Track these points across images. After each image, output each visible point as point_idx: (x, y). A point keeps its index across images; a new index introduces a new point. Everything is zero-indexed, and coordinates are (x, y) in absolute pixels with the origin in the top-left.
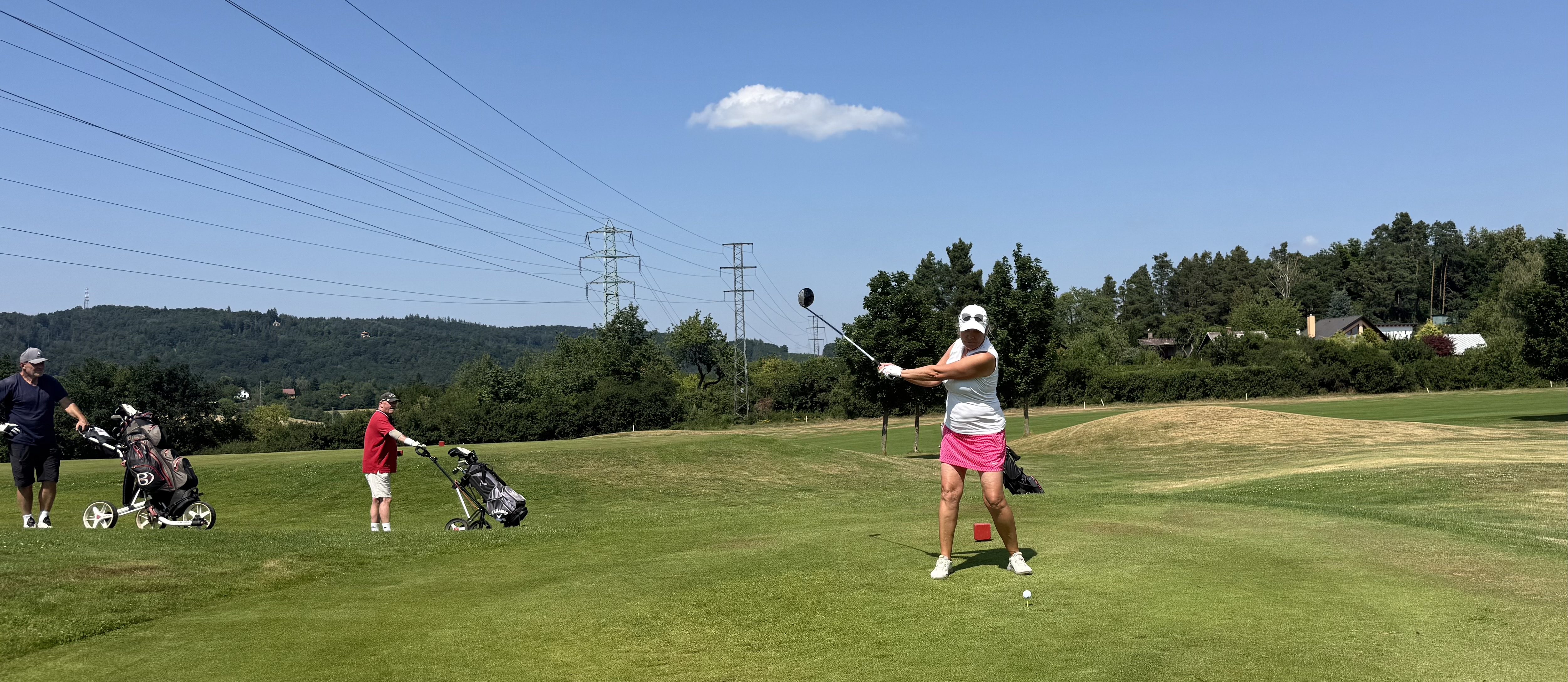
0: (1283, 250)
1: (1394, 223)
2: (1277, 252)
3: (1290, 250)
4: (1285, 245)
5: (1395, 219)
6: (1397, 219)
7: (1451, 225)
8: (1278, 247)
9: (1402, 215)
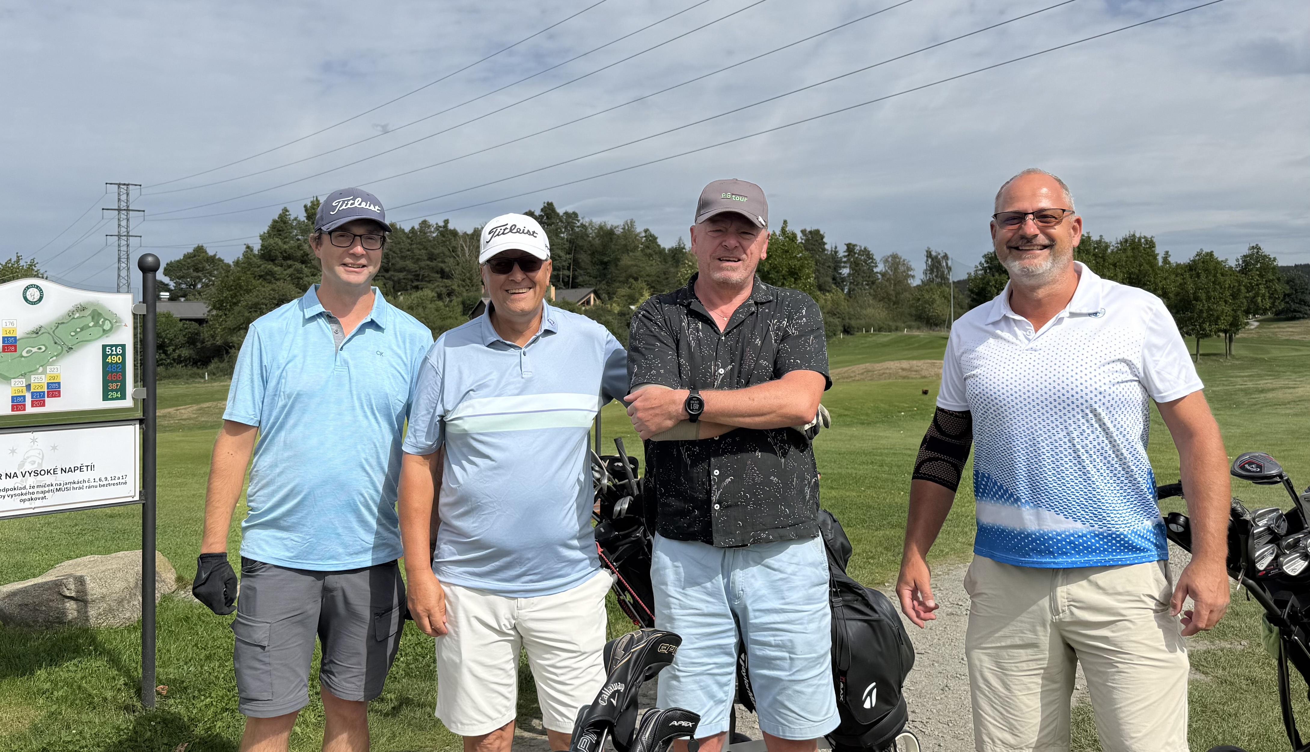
0: (445, 226)
1: (542, 210)
2: (440, 227)
3: (451, 226)
4: (446, 222)
5: (542, 207)
6: (545, 207)
7: (575, 215)
8: (441, 224)
9: (548, 203)
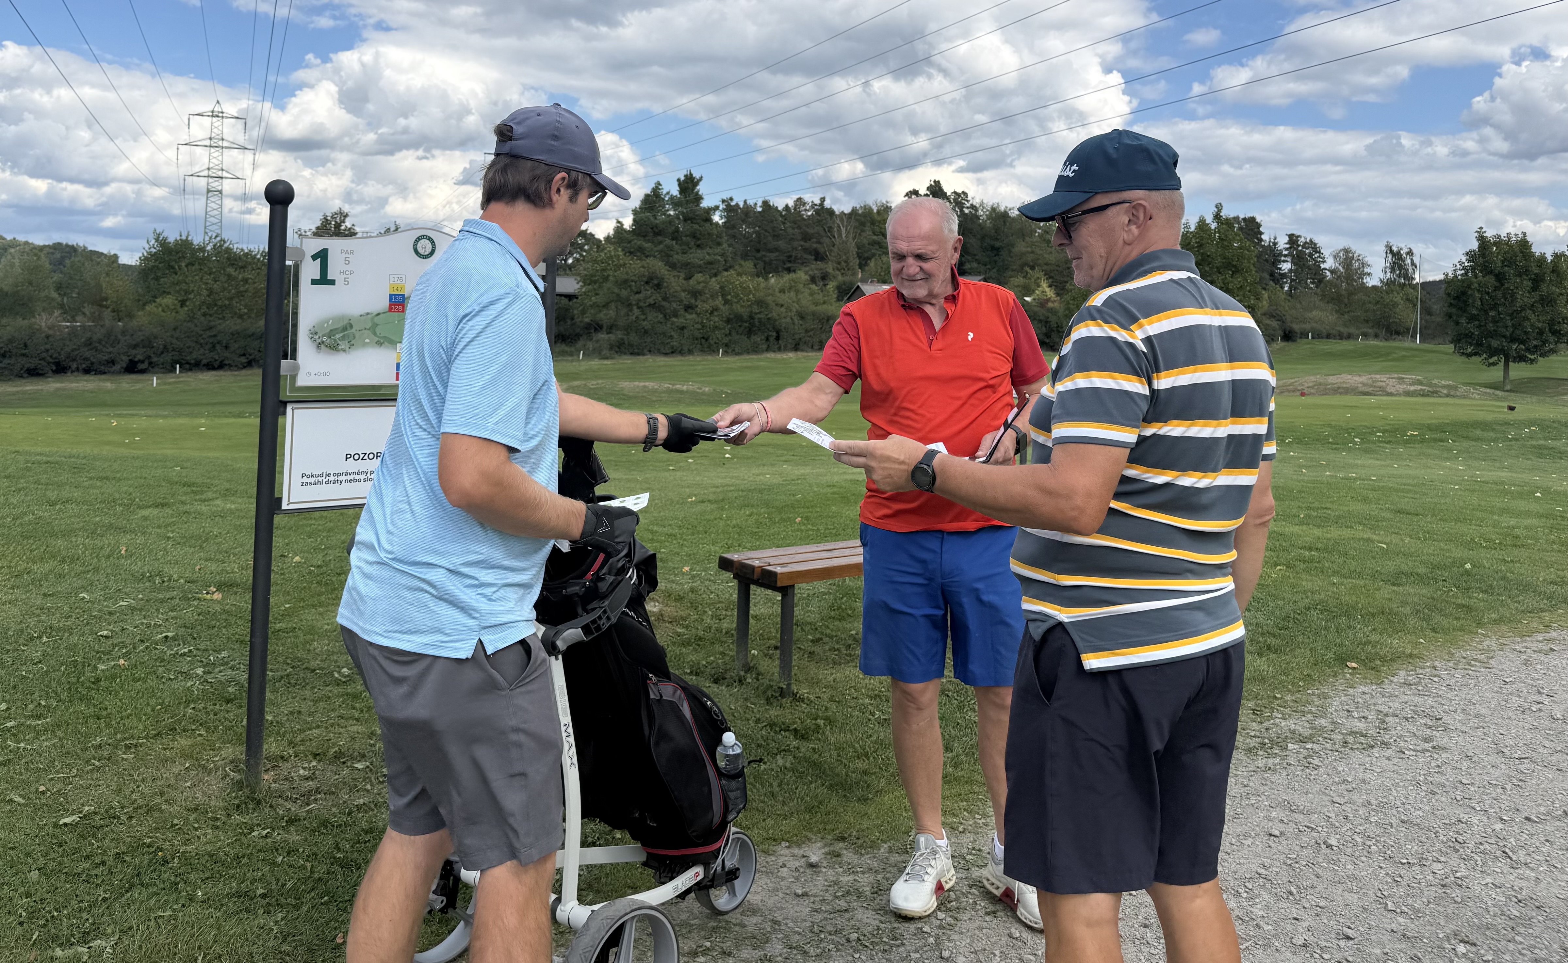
1: (928, 188)
5: (927, 185)
6: (930, 185)
7: (965, 194)
9: (935, 181)
